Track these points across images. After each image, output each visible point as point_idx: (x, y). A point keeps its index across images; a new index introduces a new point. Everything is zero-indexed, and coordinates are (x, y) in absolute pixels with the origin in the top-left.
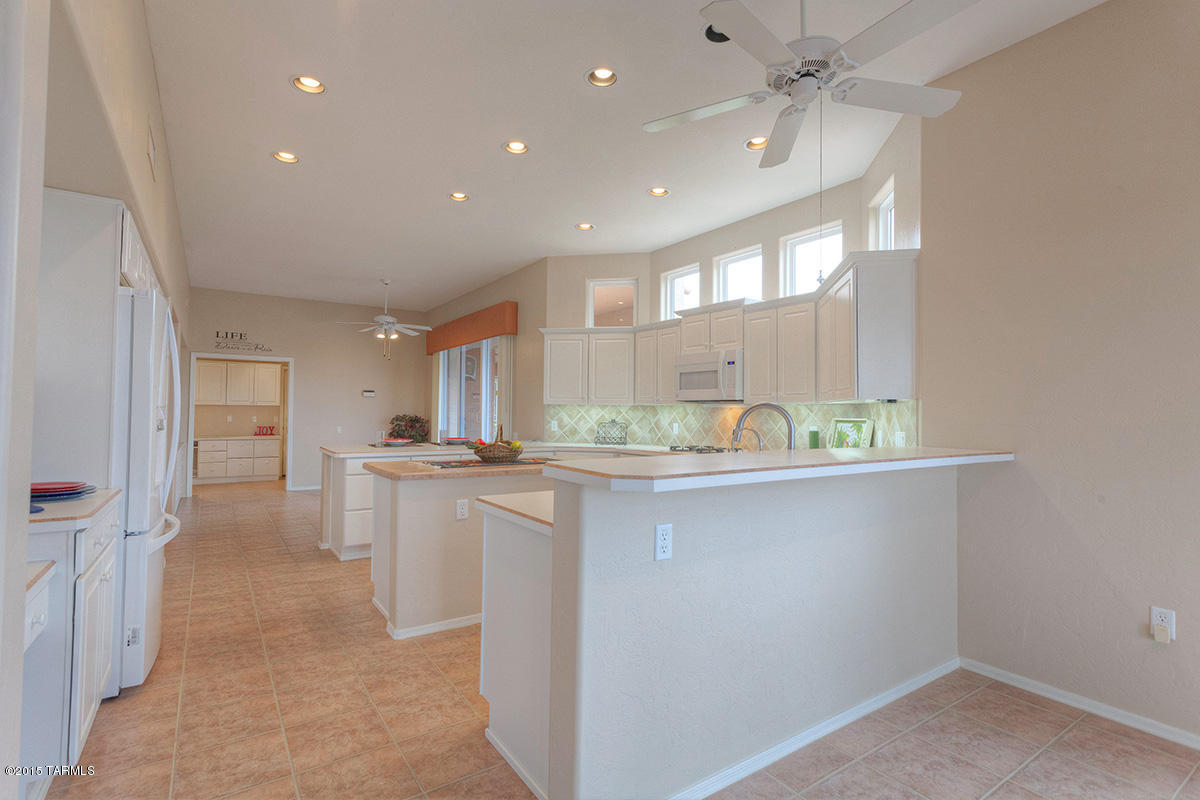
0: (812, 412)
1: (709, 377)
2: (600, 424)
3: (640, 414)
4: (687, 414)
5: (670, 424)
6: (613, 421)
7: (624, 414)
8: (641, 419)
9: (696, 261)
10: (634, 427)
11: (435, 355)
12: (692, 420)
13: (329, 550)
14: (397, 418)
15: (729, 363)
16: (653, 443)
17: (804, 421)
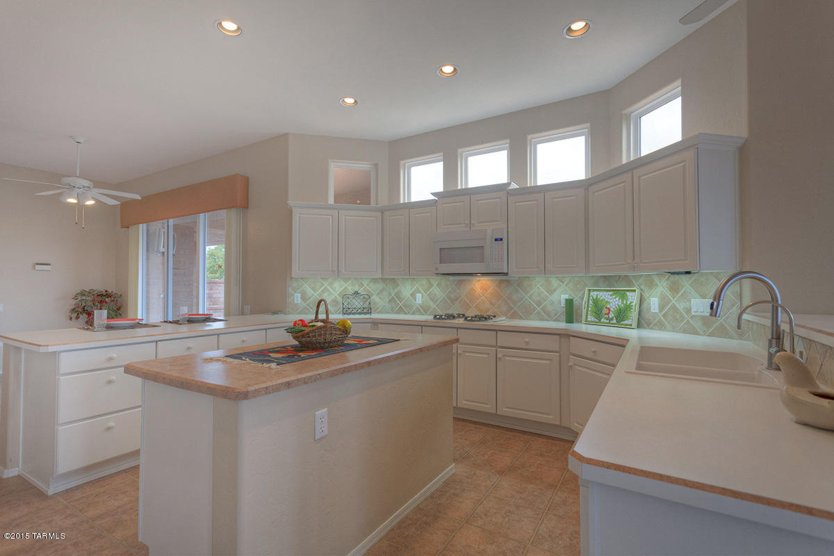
0: (563, 283)
1: (474, 252)
2: (344, 296)
3: (380, 286)
4: (431, 285)
5: (413, 295)
6: (356, 293)
7: (366, 287)
8: (381, 291)
9: (441, 152)
10: (375, 298)
11: (132, 229)
12: (437, 291)
13: (19, 476)
14: (82, 293)
15: (496, 240)
16: (392, 311)
17: (555, 290)
